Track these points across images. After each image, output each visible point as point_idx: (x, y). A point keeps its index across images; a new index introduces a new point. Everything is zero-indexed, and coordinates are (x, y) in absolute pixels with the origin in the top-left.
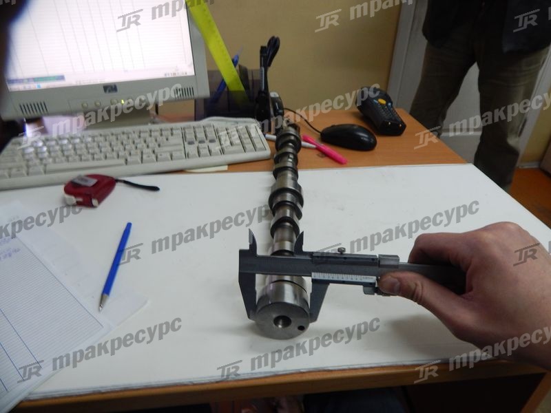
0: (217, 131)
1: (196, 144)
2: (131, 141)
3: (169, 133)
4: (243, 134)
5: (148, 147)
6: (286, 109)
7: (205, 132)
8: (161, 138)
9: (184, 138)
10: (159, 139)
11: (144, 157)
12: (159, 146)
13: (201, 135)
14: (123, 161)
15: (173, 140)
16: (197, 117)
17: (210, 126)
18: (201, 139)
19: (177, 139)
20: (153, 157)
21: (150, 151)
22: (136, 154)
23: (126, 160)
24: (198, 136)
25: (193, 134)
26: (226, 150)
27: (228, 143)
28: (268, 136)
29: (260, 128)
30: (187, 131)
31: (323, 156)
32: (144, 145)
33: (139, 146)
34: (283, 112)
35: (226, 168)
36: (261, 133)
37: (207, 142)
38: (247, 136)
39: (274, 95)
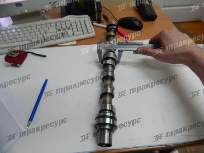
0: (71, 23)
1: (62, 31)
3: (49, 25)
5: (40, 34)
7: (66, 24)
8: (46, 28)
9: (56, 27)
10: (45, 29)
12: (46, 33)
13: (64, 26)
15: (52, 29)
16: (63, 15)
17: (68, 21)
18: (64, 28)
21: (41, 36)
22: (35, 38)
23: (31, 41)
24: (63, 26)
25: (60, 26)
26: (75, 34)
27: (76, 30)
28: (95, 24)
29: (91, 20)
30: (57, 24)
31: (119, 34)
32: (39, 33)
33: (36, 33)
34: (102, 10)
35: (75, 43)
36: (91, 23)
37: (66, 29)
38: (84, 25)
39: (98, 0)
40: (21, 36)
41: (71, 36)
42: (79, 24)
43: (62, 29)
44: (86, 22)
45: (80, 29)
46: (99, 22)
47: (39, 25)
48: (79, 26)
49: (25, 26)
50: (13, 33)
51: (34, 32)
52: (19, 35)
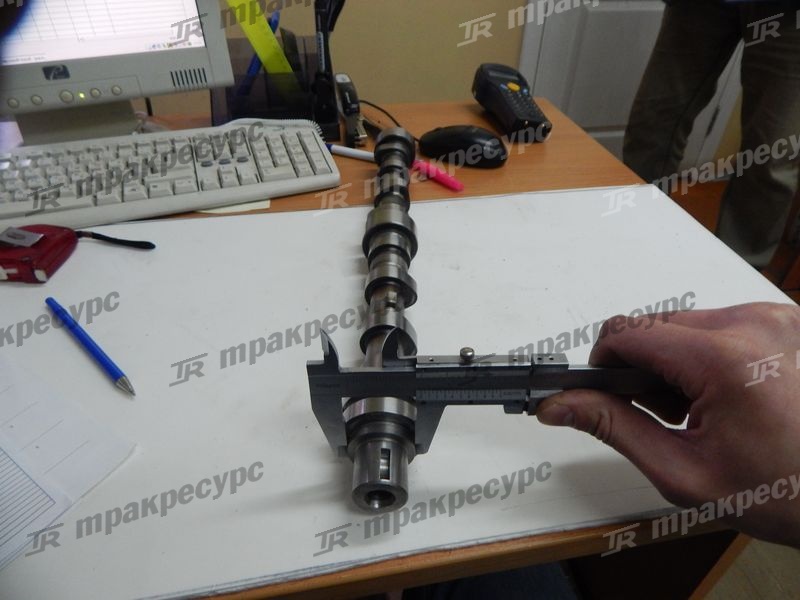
0: (249, 143)
1: (216, 165)
2: (102, 163)
3: (168, 148)
4: (294, 146)
6: (363, 102)
11: (126, 191)
14: (88, 200)
18: (222, 158)
20: (142, 190)
23: (95, 197)
26: (265, 174)
27: (269, 162)
28: (336, 147)
29: (321, 136)
34: (358, 108)
35: (266, 204)
36: (323, 144)
37: (233, 161)
38: (300, 149)
39: (343, 79)
40: (53, 180)
41: (250, 183)
42: (280, 143)
43: (215, 159)
44: (306, 140)
45: (286, 160)
46: (352, 142)
47: (129, 147)
48: (280, 151)
49: (71, 150)
50: (23, 170)
51: (108, 166)
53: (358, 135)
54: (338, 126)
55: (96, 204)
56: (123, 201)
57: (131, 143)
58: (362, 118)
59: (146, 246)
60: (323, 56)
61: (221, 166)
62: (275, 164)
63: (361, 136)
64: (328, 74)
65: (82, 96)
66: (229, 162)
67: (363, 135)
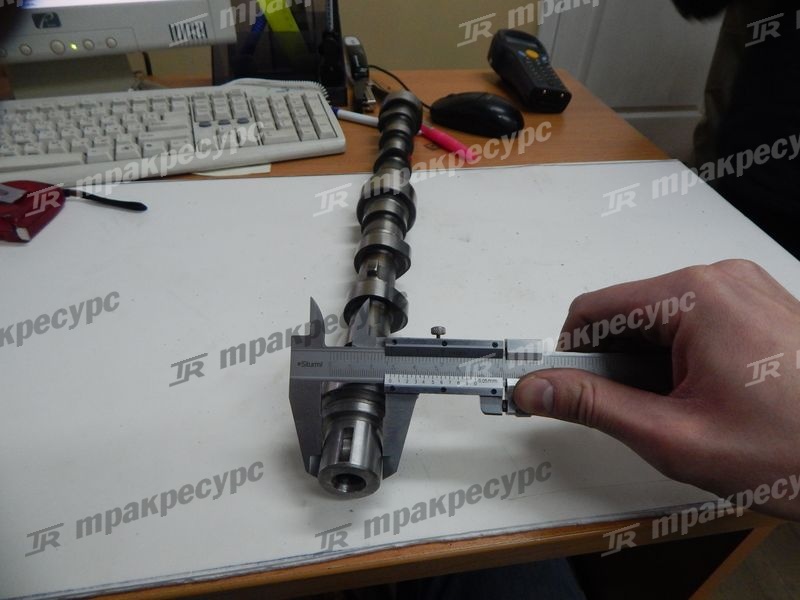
0: (251, 104)
1: (215, 126)
2: (94, 121)
3: (165, 106)
4: (298, 108)
5: (126, 131)
6: (371, 66)
7: (230, 104)
8: (150, 114)
9: (192, 114)
10: (147, 116)
11: (119, 149)
12: (147, 129)
13: (223, 111)
14: (78, 157)
15: (172, 119)
17: (240, 95)
18: (222, 118)
19: (179, 118)
20: (136, 149)
21: (129, 138)
22: (104, 145)
23: (86, 154)
24: (218, 111)
25: (209, 109)
26: (266, 136)
27: (271, 124)
28: (342, 112)
29: (327, 99)
30: (197, 103)
31: (435, 147)
32: (120, 128)
33: (109, 129)
34: (368, 72)
35: (267, 169)
36: (329, 108)
37: (234, 122)
38: (304, 112)
39: (353, 41)
40: (42, 136)
41: (250, 145)
42: (283, 105)
43: (214, 119)
44: (311, 103)
45: (289, 123)
46: (360, 106)
48: (283, 114)
49: (63, 105)
51: (100, 123)
52: (35, 132)
53: (366, 100)
54: (345, 91)
55: (86, 162)
56: (115, 160)
57: (125, 100)
58: (371, 83)
59: (138, 207)
60: (332, 14)
61: (220, 126)
62: (277, 127)
63: (369, 101)
64: (337, 34)
65: (74, 47)
66: (229, 123)
67: (372, 100)
